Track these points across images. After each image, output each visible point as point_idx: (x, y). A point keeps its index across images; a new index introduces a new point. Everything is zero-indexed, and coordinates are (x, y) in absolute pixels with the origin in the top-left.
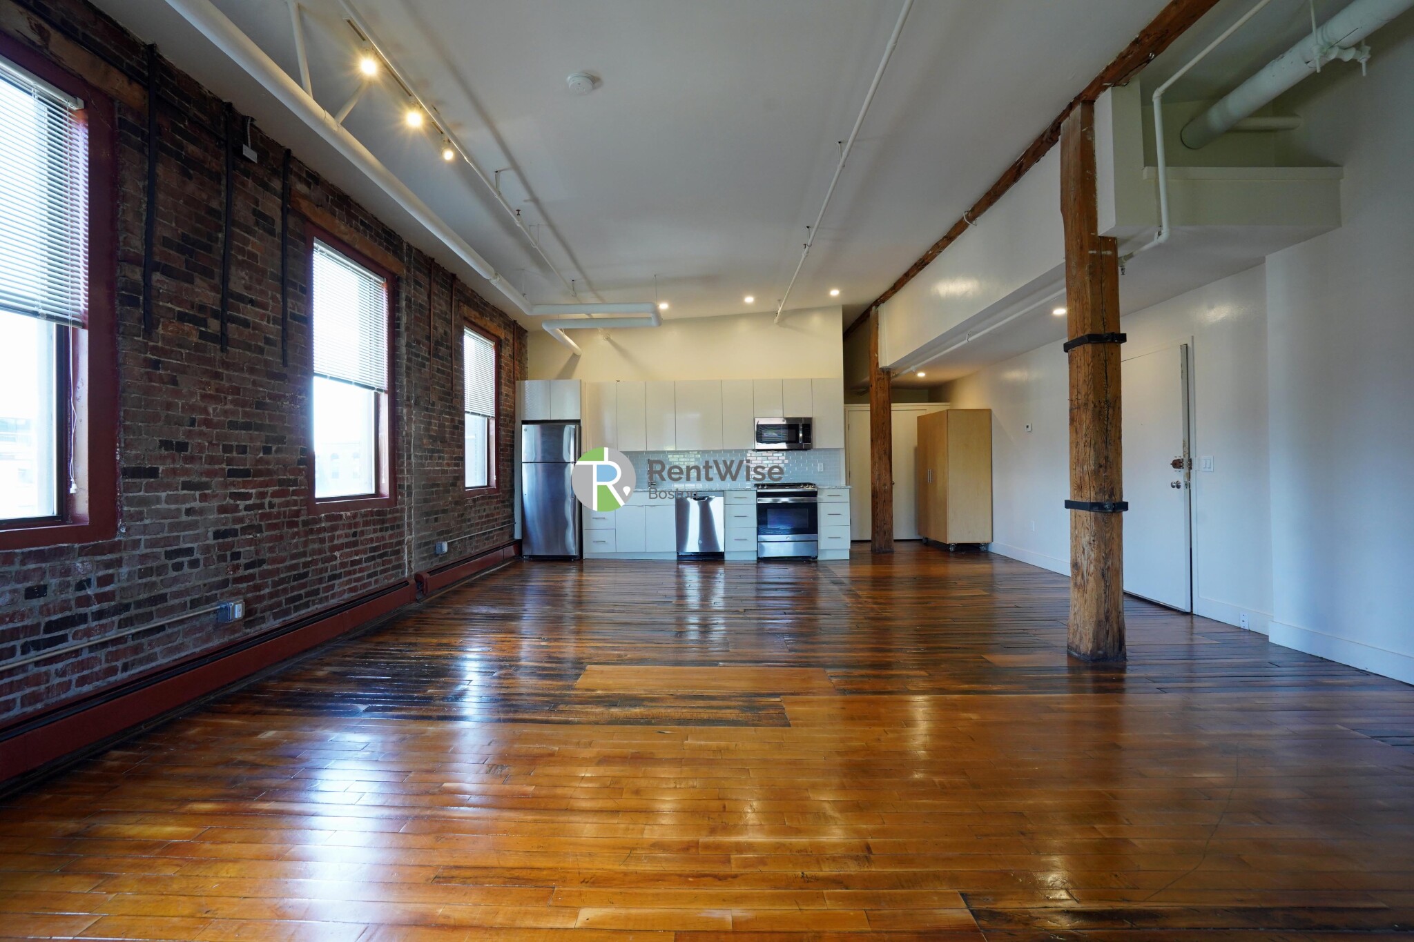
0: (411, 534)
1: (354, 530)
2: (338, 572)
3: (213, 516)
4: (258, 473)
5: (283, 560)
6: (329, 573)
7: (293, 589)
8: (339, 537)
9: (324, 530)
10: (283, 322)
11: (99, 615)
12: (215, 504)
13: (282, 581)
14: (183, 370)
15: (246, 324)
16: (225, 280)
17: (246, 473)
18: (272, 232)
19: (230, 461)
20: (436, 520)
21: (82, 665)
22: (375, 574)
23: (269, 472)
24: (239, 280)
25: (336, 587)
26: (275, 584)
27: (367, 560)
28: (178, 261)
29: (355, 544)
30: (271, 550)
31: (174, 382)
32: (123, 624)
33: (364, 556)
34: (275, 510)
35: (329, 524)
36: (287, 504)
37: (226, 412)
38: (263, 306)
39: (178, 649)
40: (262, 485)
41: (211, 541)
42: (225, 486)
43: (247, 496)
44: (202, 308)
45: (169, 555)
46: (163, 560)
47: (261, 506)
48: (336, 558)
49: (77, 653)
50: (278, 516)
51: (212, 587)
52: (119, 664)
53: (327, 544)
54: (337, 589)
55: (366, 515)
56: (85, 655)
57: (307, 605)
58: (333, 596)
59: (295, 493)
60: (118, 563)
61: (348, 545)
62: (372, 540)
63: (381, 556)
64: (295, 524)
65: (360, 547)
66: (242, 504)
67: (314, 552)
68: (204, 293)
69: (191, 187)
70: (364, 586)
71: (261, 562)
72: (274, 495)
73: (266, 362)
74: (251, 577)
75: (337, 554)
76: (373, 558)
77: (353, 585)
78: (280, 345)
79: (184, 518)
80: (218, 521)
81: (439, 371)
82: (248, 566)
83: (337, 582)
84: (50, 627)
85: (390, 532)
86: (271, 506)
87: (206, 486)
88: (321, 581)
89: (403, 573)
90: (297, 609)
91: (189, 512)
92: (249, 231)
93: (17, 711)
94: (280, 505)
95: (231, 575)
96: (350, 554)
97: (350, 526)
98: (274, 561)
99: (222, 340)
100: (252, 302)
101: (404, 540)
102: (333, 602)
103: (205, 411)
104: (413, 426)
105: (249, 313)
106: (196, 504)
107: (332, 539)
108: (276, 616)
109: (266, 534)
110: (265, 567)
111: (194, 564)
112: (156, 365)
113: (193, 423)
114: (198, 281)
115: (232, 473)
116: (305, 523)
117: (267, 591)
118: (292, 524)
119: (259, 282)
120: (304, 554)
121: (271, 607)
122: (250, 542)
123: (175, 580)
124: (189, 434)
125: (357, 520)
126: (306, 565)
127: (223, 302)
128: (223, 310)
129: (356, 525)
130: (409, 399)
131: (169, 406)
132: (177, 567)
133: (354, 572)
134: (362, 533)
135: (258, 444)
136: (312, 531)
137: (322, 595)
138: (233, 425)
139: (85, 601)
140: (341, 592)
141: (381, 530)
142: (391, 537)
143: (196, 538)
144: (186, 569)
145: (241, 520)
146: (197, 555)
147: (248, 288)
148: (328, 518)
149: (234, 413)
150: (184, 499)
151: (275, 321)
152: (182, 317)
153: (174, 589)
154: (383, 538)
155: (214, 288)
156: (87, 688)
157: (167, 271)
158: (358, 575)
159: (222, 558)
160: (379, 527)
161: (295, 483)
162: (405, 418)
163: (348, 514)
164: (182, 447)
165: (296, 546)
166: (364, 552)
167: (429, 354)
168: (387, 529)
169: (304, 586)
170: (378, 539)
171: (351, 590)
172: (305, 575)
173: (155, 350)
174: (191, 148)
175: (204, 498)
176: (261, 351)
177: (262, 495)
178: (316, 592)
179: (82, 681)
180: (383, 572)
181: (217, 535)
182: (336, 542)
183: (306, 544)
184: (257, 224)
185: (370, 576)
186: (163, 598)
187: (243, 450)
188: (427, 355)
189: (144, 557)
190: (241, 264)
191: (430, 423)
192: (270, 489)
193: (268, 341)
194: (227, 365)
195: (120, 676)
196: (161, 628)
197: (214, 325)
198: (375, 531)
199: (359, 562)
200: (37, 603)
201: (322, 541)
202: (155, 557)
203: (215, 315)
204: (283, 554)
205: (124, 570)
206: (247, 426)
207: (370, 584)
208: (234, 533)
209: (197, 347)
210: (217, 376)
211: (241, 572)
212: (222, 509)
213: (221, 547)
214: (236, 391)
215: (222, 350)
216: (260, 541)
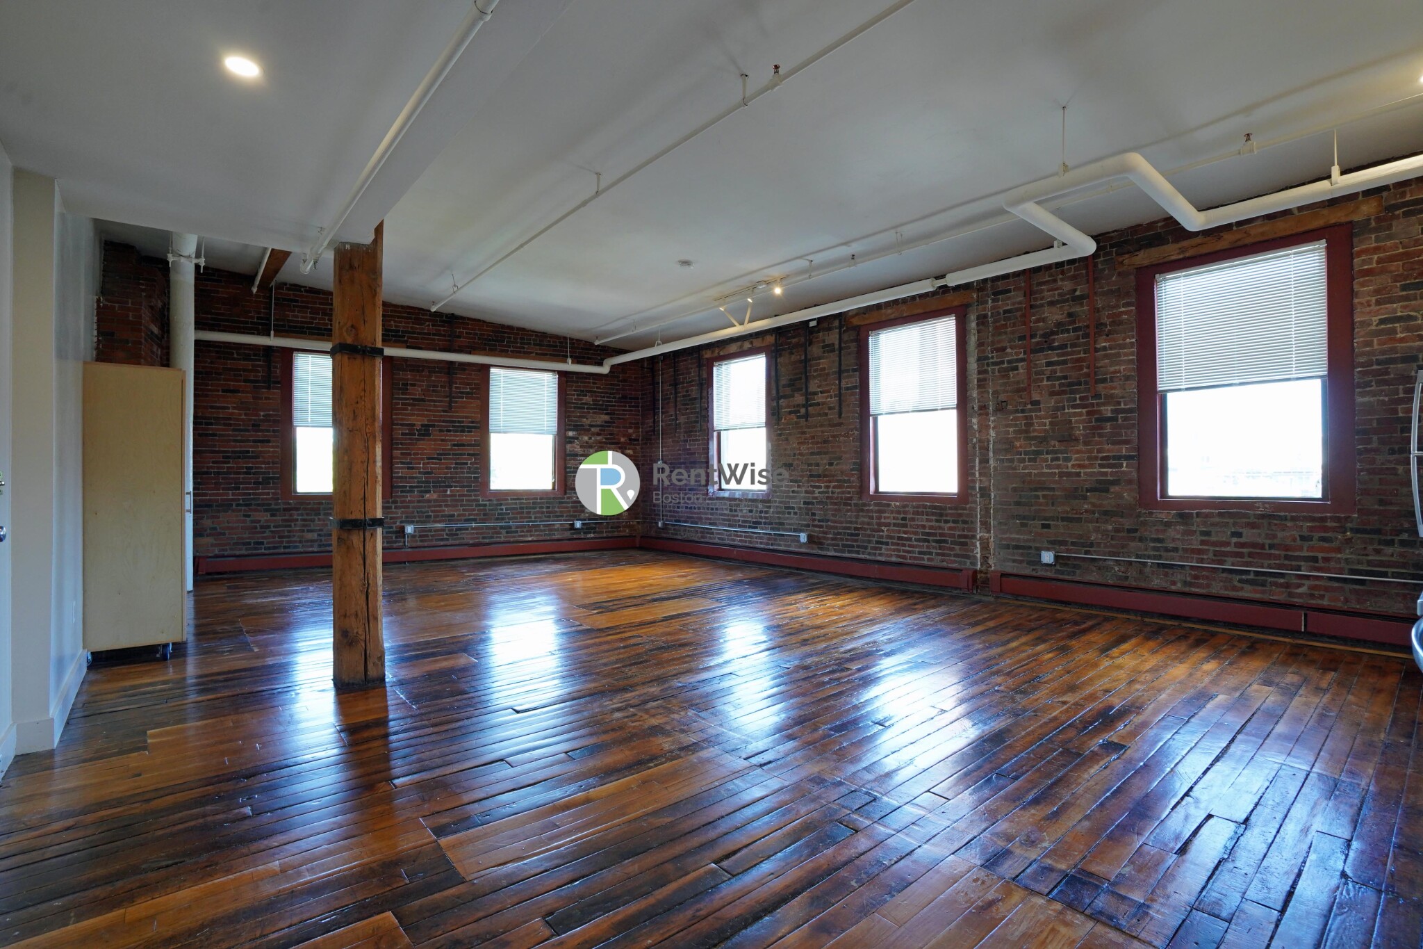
0: (989, 532)
1: (902, 516)
2: (885, 540)
3: (803, 495)
4: (825, 476)
5: (842, 523)
6: (876, 539)
7: (847, 540)
8: (885, 518)
9: (872, 511)
10: (840, 395)
11: (765, 523)
12: (803, 489)
13: (840, 534)
14: (790, 434)
15: (818, 404)
16: (807, 388)
17: (819, 476)
18: (833, 351)
19: (810, 471)
20: (1045, 526)
21: (761, 538)
22: (930, 553)
23: (833, 476)
24: (814, 386)
25: (883, 550)
26: (835, 534)
27: (917, 540)
28: (788, 391)
29: (905, 525)
30: (833, 515)
31: (787, 440)
32: (772, 529)
33: (914, 537)
34: (836, 495)
35: (877, 508)
36: (843, 493)
37: (808, 449)
38: (828, 391)
39: (789, 546)
40: (826, 482)
41: (802, 506)
42: (808, 482)
43: (819, 487)
44: (798, 405)
45: (786, 508)
46: (783, 510)
47: (828, 492)
48: (883, 531)
49: (759, 533)
50: (837, 498)
51: (802, 525)
52: (770, 542)
53: (875, 521)
54: (883, 551)
55: (918, 507)
56: (761, 535)
57: (858, 552)
58: (880, 555)
59: (848, 487)
60: (770, 507)
61: (895, 525)
62: (924, 527)
63: (937, 541)
64: (850, 505)
65: (909, 529)
66: (817, 491)
67: (863, 523)
68: (799, 399)
69: (793, 358)
70: (915, 558)
71: (828, 521)
72: (834, 487)
73: (830, 420)
74: (821, 527)
75: (884, 528)
76: (928, 541)
77: (901, 553)
78: (837, 408)
79: (791, 494)
80: (805, 497)
81: (1049, 364)
82: (819, 521)
83: (884, 546)
84: (754, 523)
85: (951, 525)
86: (833, 493)
87: (800, 481)
88: (869, 542)
89: (974, 564)
90: (850, 552)
91: (793, 492)
92: (819, 358)
93: (747, 544)
94: (838, 493)
95: (811, 523)
96: (899, 532)
97: (899, 512)
98: (835, 522)
99: (806, 416)
100: (821, 392)
101: (974, 537)
102: (880, 558)
103: (799, 449)
104: (992, 433)
105: (819, 398)
106: (796, 489)
107: (880, 518)
108: (835, 550)
109: (829, 507)
110: (829, 523)
111: (795, 513)
112: (780, 435)
113: (795, 455)
114: (796, 395)
115: (811, 476)
116: (856, 505)
117: (831, 536)
118: (846, 504)
119: (825, 380)
120: (856, 523)
121: (833, 545)
122: (821, 510)
123: (788, 518)
124: (794, 460)
125: (907, 509)
126: (856, 529)
127: (807, 400)
128: (807, 402)
129: (905, 513)
130: (983, 407)
131: (785, 449)
132: (789, 513)
133: (904, 545)
134: (913, 519)
135: (825, 461)
136: (862, 511)
137: (869, 550)
138: (812, 454)
139: (761, 517)
140: (888, 554)
141: (937, 521)
142: (951, 528)
143: (796, 503)
144: (792, 515)
145: (816, 498)
146: (796, 510)
147: (819, 387)
148: (876, 505)
149: (811, 448)
150: (792, 487)
151: (835, 396)
152: (790, 413)
153: (787, 521)
154: (940, 528)
155: (802, 395)
156: (762, 546)
157: (785, 397)
158: (907, 548)
159: (807, 514)
160: (934, 518)
161: (849, 481)
162: (976, 427)
163: (898, 504)
164: (791, 465)
165: (850, 517)
166: (916, 533)
167: (1025, 353)
168: (946, 522)
169: (856, 541)
170: (931, 527)
171: (898, 556)
172: (858, 535)
173: (780, 429)
174: (794, 341)
175: (799, 486)
176: (826, 414)
177: (828, 487)
178: (866, 548)
179: (761, 543)
180: (938, 554)
181: (805, 503)
182: (883, 520)
183: (857, 517)
184: (824, 352)
185: (920, 553)
186: (783, 524)
187: (818, 465)
188: (1021, 356)
189: (777, 507)
190: (815, 377)
191: (1029, 425)
192: (832, 484)
193: (830, 408)
194: (808, 427)
195: (771, 547)
196: (783, 535)
197: (803, 411)
198: (928, 520)
199: (910, 539)
200: (751, 514)
201: (872, 518)
202: (780, 507)
203: (803, 406)
204: (842, 519)
205: (772, 510)
206: (819, 453)
207: (923, 559)
208: (813, 503)
209: (796, 423)
210: (804, 433)
211: (816, 523)
212: (806, 492)
213: (806, 508)
214: (813, 437)
215: (807, 421)
216: (827, 510)
